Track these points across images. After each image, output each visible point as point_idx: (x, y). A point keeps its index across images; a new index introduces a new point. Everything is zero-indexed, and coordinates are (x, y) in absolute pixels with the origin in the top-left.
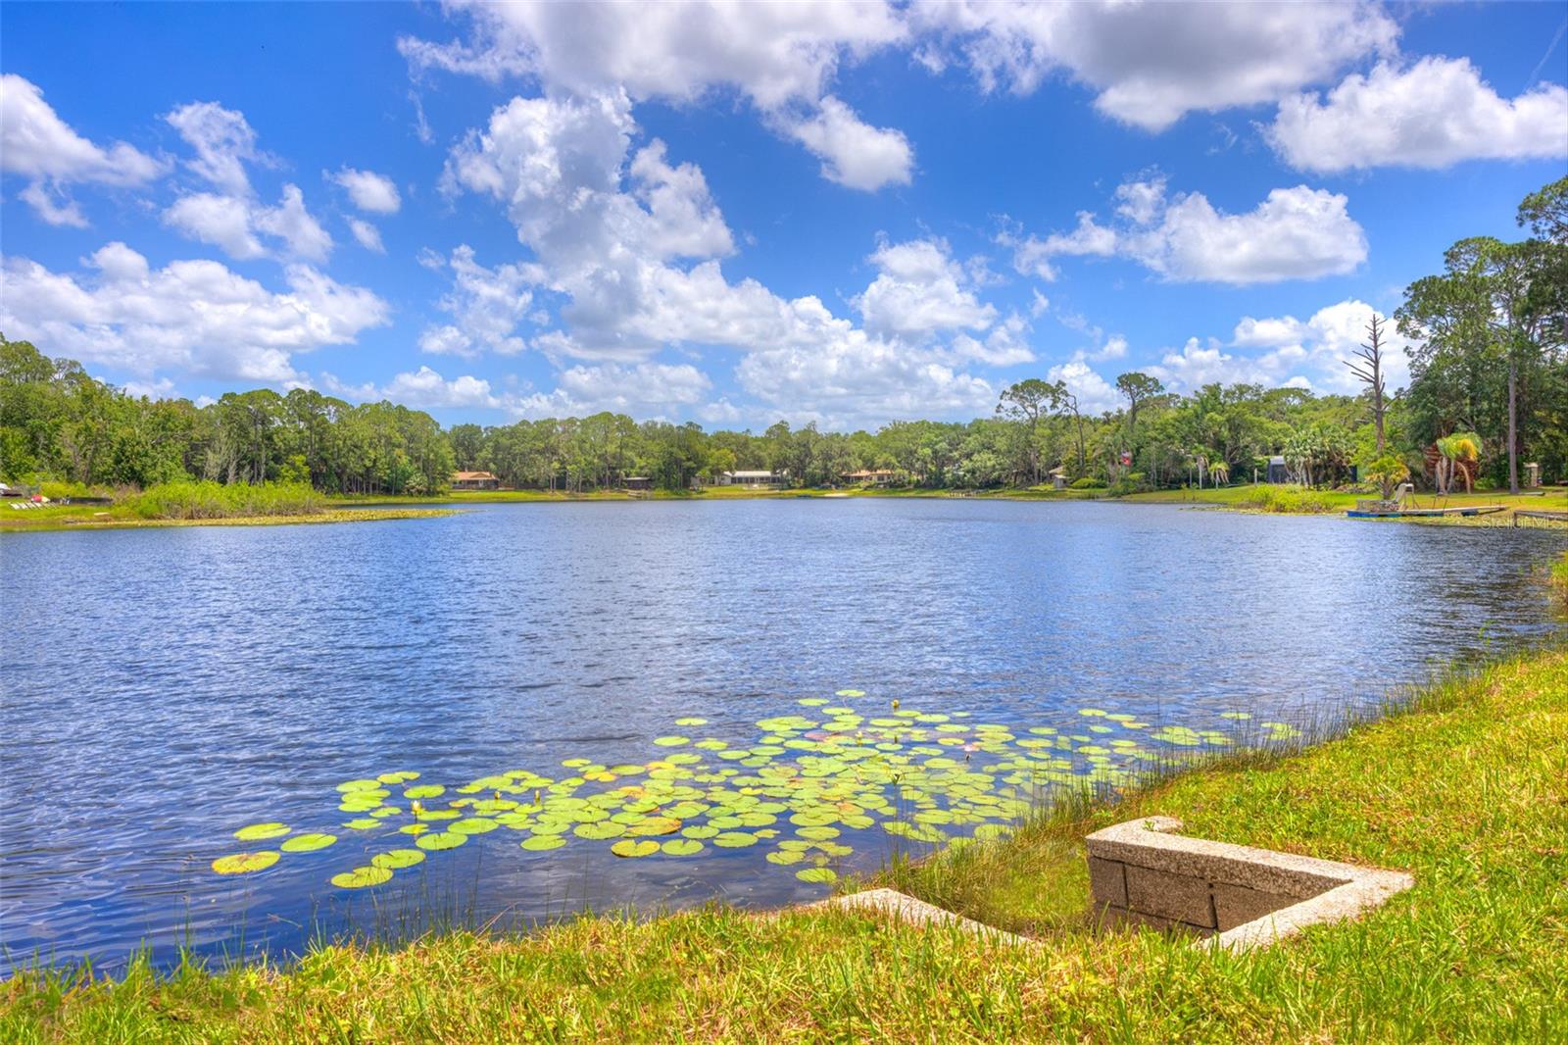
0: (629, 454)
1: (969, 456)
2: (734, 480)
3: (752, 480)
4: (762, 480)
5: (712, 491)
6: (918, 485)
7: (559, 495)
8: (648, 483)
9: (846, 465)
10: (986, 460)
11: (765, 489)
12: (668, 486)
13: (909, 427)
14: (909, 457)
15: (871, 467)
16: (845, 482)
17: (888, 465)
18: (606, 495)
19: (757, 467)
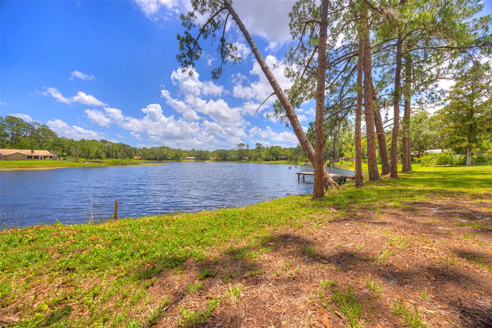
0: (168, 154)
1: (231, 155)
2: (187, 159)
3: (191, 159)
4: (192, 159)
5: (184, 161)
6: (221, 160)
7: (156, 161)
8: (172, 159)
9: (208, 157)
10: (234, 156)
11: (194, 160)
12: (176, 160)
13: (220, 150)
14: (220, 155)
15: (213, 157)
16: (208, 159)
17: (216, 157)
18: (165, 161)
19: (191, 156)
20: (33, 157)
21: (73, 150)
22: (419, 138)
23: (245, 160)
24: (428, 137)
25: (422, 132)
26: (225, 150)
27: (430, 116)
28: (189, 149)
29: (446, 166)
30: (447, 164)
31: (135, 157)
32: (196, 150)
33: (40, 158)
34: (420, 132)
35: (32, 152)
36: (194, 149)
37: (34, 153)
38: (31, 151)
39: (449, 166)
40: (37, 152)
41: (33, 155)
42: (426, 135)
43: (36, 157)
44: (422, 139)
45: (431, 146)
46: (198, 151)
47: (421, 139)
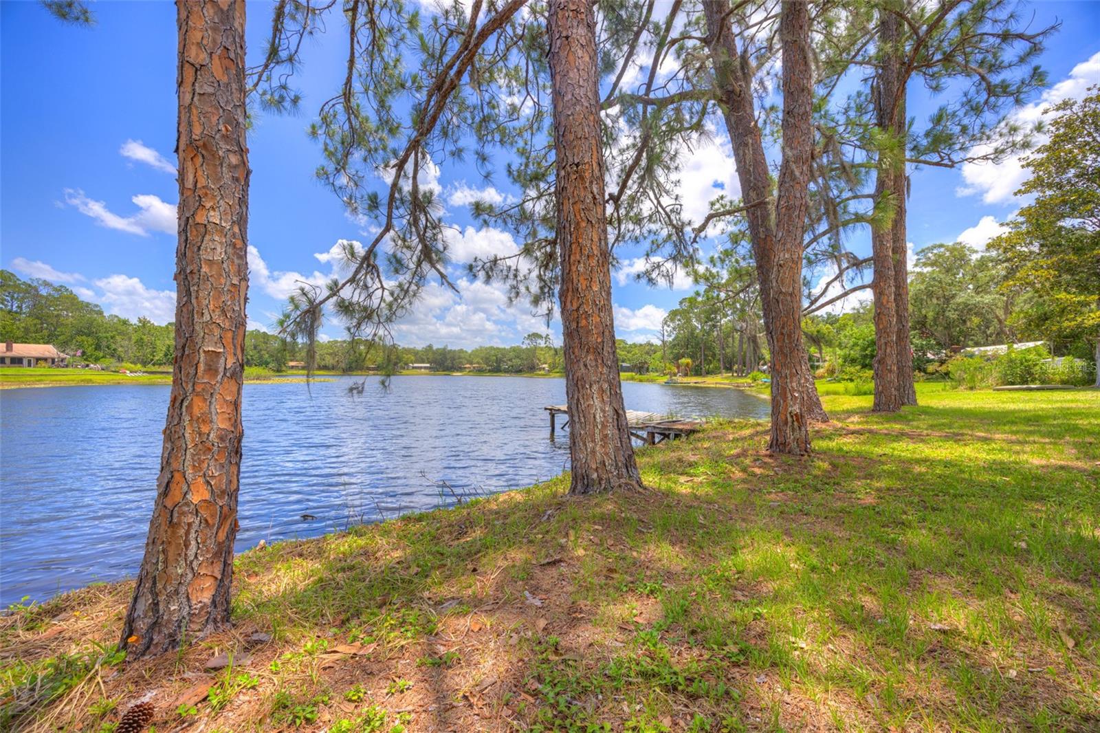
0: (368, 356)
1: (510, 360)
2: (414, 368)
3: (421, 368)
4: (425, 368)
5: (404, 372)
6: (490, 371)
8: (377, 368)
9: (461, 363)
10: (517, 362)
11: (427, 371)
13: (486, 349)
14: (487, 360)
15: (471, 364)
16: (460, 369)
17: (478, 363)
18: (360, 372)
19: (423, 362)
20: (8, 361)
21: (121, 345)
22: (947, 314)
23: (542, 372)
24: (970, 310)
25: (954, 296)
26: (498, 348)
27: (975, 257)
28: (420, 346)
29: (1031, 390)
30: (1033, 381)
31: (292, 364)
32: (435, 348)
33: (25, 362)
34: (948, 300)
35: (9, 348)
36: (430, 347)
37: (12, 350)
38: (5, 345)
39: (1038, 389)
40: (20, 349)
41: (9, 354)
42: (966, 305)
43: (17, 361)
44: (955, 316)
45: (979, 338)
46: (438, 349)
47: (952, 315)
